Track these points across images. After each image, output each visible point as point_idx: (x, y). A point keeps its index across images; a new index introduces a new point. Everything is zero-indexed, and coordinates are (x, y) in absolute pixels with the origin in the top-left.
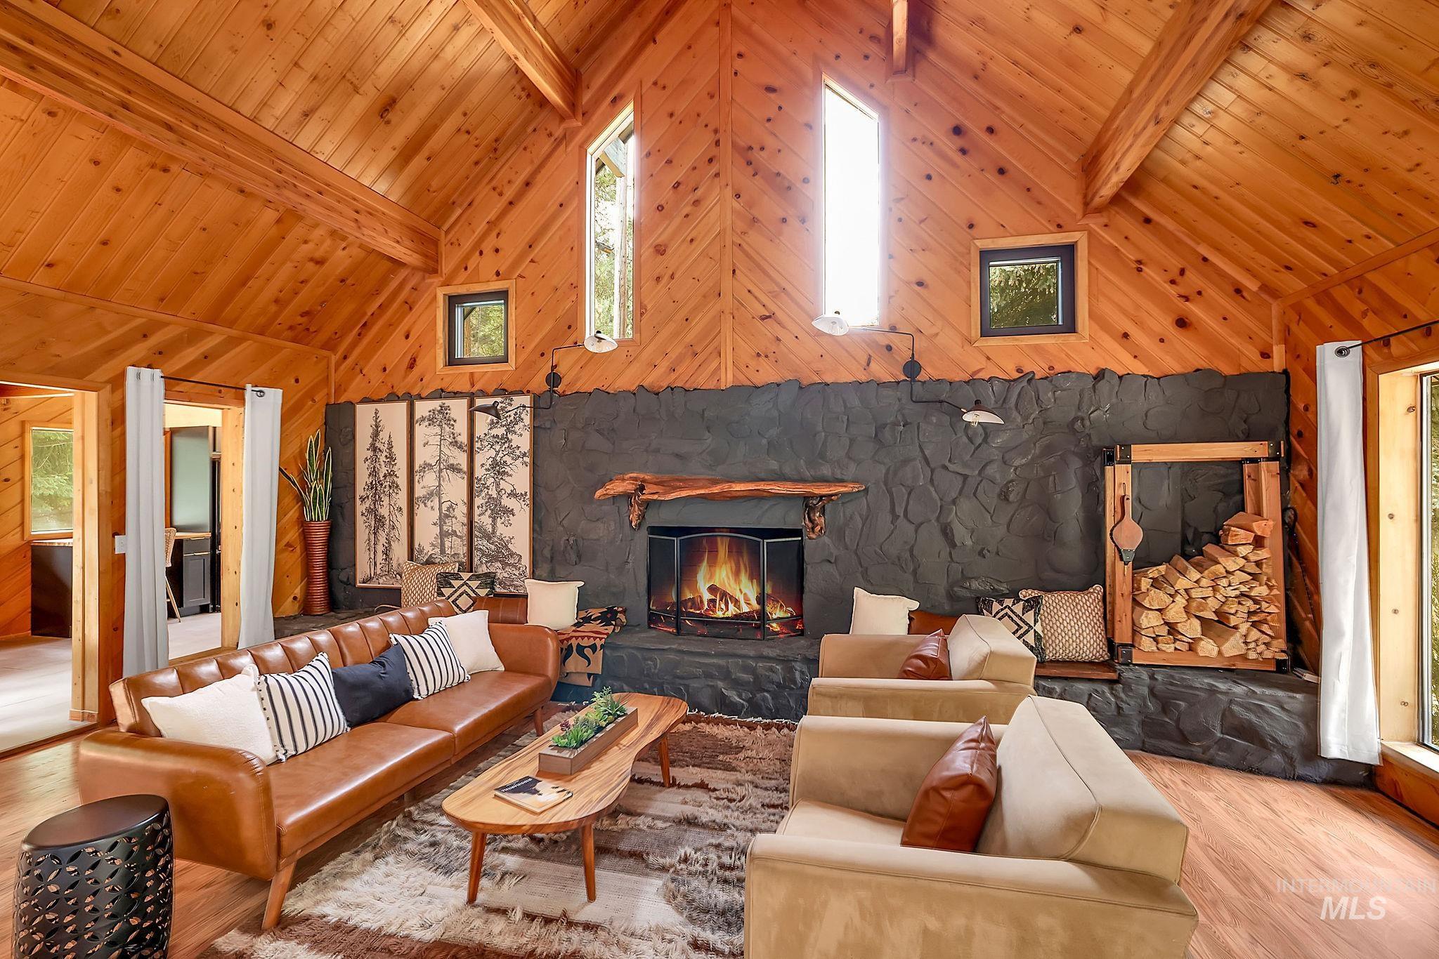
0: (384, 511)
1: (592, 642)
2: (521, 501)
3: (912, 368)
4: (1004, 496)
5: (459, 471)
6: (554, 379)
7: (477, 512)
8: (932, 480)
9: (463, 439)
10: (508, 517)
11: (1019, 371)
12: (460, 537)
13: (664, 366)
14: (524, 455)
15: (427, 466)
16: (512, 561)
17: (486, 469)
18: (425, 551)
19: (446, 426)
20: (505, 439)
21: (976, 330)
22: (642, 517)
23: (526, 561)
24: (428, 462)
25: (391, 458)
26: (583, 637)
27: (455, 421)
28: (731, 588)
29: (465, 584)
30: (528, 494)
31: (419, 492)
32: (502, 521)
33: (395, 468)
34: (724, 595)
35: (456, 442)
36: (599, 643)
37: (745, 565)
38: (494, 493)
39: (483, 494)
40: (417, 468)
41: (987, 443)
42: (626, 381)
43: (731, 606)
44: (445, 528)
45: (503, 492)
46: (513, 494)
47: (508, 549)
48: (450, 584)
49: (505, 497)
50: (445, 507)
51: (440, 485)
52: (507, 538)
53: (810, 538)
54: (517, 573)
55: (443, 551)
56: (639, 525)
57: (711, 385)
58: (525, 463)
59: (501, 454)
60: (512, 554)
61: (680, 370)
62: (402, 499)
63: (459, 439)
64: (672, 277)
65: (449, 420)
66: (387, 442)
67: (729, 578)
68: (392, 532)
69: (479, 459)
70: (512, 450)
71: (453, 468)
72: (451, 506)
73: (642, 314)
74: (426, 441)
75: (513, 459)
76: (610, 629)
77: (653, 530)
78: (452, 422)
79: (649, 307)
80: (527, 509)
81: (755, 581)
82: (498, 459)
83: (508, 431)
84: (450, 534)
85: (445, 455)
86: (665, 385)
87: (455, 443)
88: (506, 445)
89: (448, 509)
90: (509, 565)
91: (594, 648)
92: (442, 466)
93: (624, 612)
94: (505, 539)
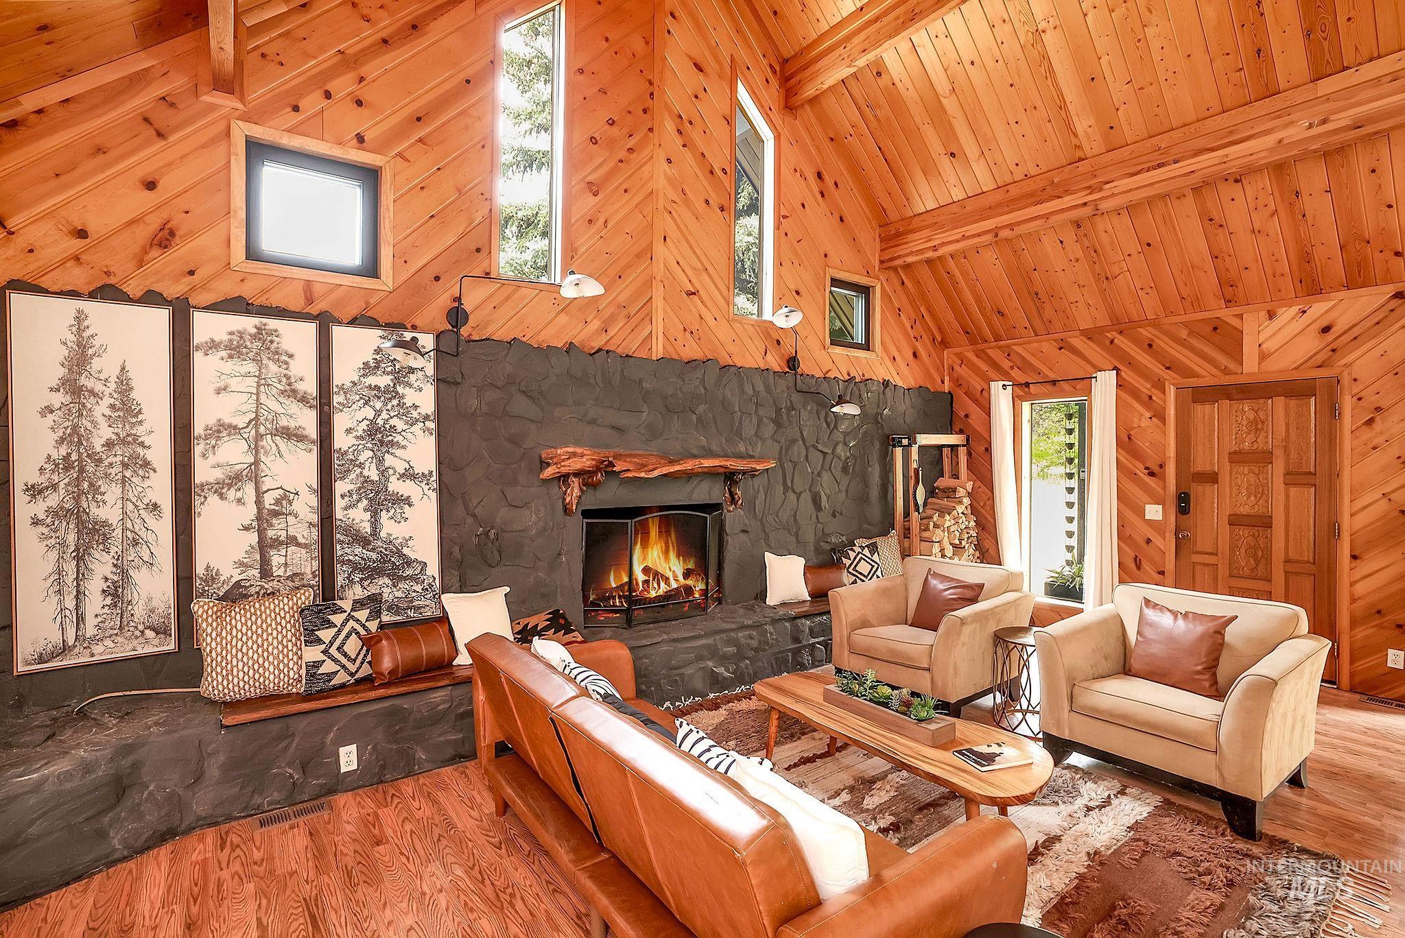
0: (108, 510)
2: (423, 485)
3: (792, 362)
4: (845, 470)
5: (301, 438)
6: (457, 315)
7: (339, 503)
8: (807, 457)
9: (310, 386)
10: (401, 508)
11: (849, 375)
12: (305, 546)
13: (594, 323)
14: (427, 418)
15: (223, 429)
16: (409, 572)
17: (357, 438)
18: (222, 579)
19: (271, 363)
20: (389, 394)
21: (828, 341)
23: (433, 569)
24: (227, 420)
25: (127, 409)
27: (291, 356)
28: (662, 567)
29: (350, 617)
30: (434, 474)
31: (204, 471)
32: (391, 514)
33: (139, 430)
34: (656, 574)
35: (294, 391)
37: (673, 543)
38: (374, 475)
39: (353, 476)
40: (198, 429)
41: (837, 428)
42: (552, 335)
43: (662, 584)
44: (271, 533)
45: (391, 472)
46: (409, 475)
47: (401, 555)
48: (329, 621)
49: (393, 479)
50: (269, 500)
51: (257, 462)
52: (400, 540)
53: (729, 511)
54: (418, 588)
55: (266, 573)
57: (642, 354)
58: (428, 429)
59: (384, 415)
60: (409, 562)
61: (612, 332)
62: (160, 487)
63: (301, 387)
64: (605, 224)
65: (277, 353)
66: (113, 379)
67: (660, 558)
68: (132, 550)
69: (341, 422)
70: (404, 411)
71: (289, 434)
72: (284, 497)
73: (572, 257)
74: (222, 384)
75: (407, 423)
77: (587, 514)
78: (284, 358)
79: (580, 251)
80: (434, 496)
81: (681, 558)
82: (380, 422)
83: (397, 381)
84: (281, 543)
85: (269, 411)
86: (598, 346)
87: (292, 393)
88: (395, 402)
89: (278, 502)
90: (405, 579)
92: (262, 430)
94: (397, 542)
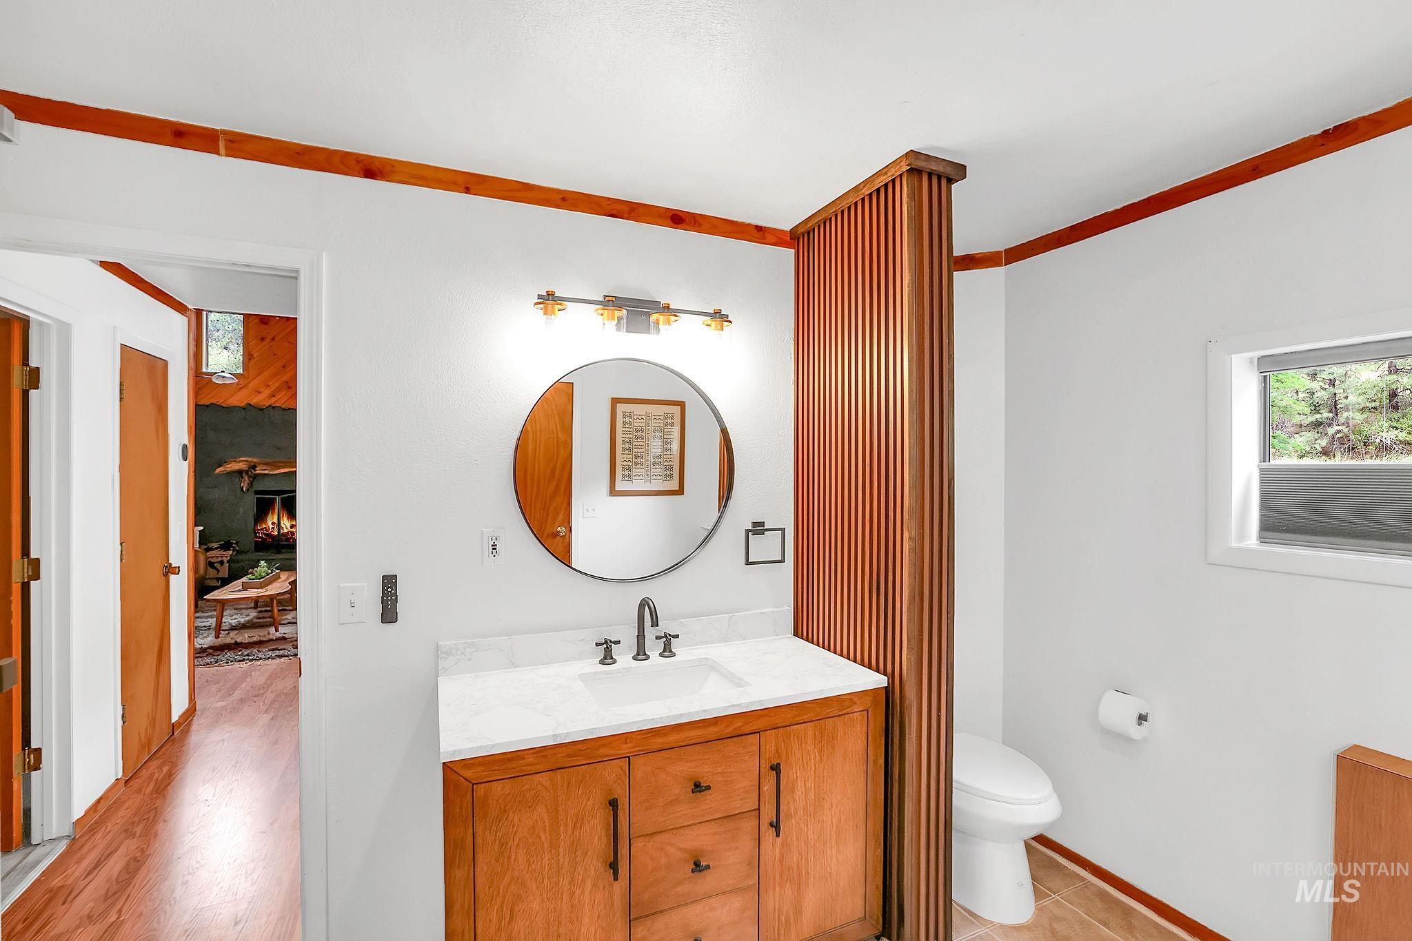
1: (220, 559)
13: (266, 393)
22: (251, 484)
26: (212, 557)
36: (225, 559)
42: (238, 400)
56: (248, 490)
61: (278, 396)
64: (273, 339)
73: (250, 359)
76: (231, 552)
77: (257, 492)
79: (255, 356)
86: (268, 404)
91: (222, 563)
93: (237, 543)
